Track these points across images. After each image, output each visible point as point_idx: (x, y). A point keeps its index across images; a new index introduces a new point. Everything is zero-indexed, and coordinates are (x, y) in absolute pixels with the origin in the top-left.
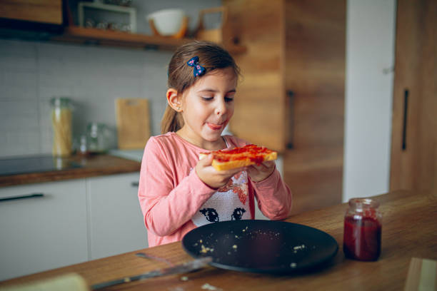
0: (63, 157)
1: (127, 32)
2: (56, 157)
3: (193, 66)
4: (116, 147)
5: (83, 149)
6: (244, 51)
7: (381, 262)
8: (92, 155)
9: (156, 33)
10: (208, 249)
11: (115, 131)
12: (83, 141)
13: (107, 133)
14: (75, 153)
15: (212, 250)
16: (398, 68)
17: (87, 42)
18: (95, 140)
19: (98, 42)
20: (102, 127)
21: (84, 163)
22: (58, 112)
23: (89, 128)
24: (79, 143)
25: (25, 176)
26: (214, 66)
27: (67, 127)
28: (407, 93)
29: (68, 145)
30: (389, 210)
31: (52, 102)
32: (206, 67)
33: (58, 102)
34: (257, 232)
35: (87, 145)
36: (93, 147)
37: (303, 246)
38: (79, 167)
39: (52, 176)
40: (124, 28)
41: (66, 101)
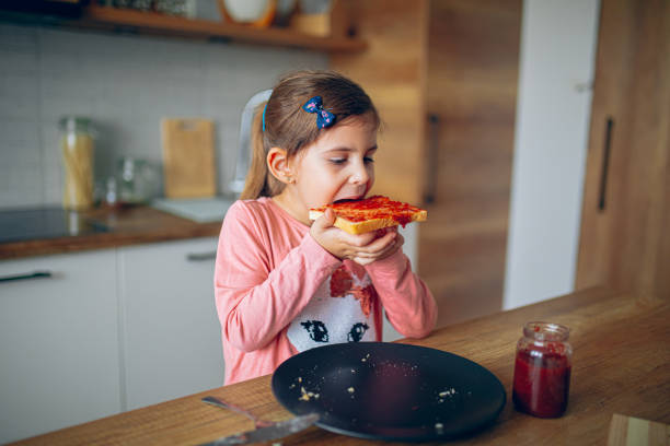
0: (80, 211)
1: (180, 16)
2: (69, 210)
3: (313, 112)
4: (162, 195)
5: (111, 198)
6: (363, 49)
7: (568, 419)
8: (124, 208)
9: (227, 17)
10: (311, 394)
11: (160, 169)
12: (112, 185)
13: (149, 174)
14: (98, 204)
15: (317, 396)
16: (598, 85)
17: (118, 29)
18: (130, 185)
19: (135, 31)
20: (140, 164)
21: (112, 222)
22: (71, 140)
23: (121, 164)
24: (105, 189)
25: (22, 245)
26: (348, 111)
27: (85, 164)
28: (610, 124)
29: (87, 192)
30: (578, 323)
31: (63, 122)
32: (336, 112)
33: (71, 125)
34: (383, 363)
35: (118, 192)
36: (127, 196)
37: (453, 391)
38: (105, 230)
39: (63, 245)
40: (177, 9)
41: (84, 124)
